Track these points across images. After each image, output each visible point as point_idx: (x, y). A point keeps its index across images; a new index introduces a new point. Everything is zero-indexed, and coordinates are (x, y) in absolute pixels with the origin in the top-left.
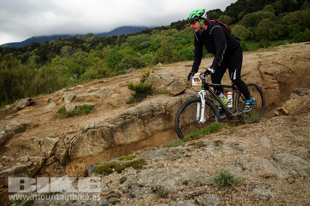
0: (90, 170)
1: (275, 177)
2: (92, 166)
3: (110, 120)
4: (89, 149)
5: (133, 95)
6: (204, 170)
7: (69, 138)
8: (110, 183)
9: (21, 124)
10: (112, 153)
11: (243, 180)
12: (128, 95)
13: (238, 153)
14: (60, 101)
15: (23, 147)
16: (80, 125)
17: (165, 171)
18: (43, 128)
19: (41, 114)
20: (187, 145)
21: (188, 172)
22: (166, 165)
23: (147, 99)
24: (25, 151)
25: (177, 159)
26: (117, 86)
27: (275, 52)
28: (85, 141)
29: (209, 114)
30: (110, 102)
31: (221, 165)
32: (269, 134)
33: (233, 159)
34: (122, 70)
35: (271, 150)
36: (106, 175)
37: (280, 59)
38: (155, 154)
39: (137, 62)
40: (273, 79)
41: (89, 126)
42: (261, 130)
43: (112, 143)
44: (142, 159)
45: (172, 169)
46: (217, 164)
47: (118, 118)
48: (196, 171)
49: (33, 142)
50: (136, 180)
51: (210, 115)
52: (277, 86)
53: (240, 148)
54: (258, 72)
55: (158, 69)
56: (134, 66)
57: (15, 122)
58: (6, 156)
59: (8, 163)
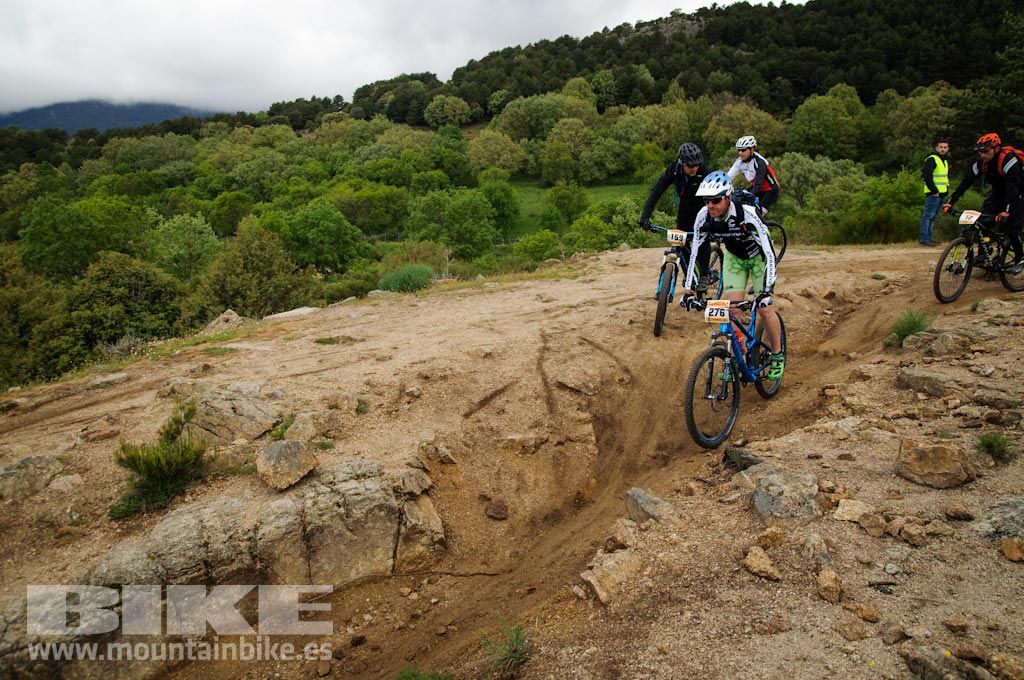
5: (135, 485)
23: (188, 498)
26: (78, 429)
29: (391, 554)
30: (45, 514)
34: (90, 308)
39: (148, 281)
40: (580, 408)
51: (394, 557)
52: (590, 434)
54: (540, 380)
55: (223, 352)
56: (136, 295)
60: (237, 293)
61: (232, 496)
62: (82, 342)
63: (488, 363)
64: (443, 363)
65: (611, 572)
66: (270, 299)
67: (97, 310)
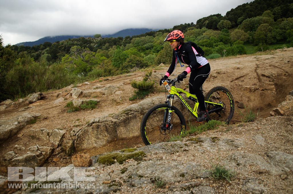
0: (94, 160)
1: (268, 173)
2: (96, 156)
3: (114, 115)
4: (93, 141)
5: (136, 93)
6: (200, 163)
7: (75, 131)
8: (112, 173)
9: (32, 117)
10: (115, 146)
11: (237, 175)
12: (131, 92)
13: (234, 149)
14: (68, 96)
15: (33, 137)
16: (85, 119)
17: (164, 164)
18: (52, 121)
19: (51, 108)
20: (185, 140)
21: (185, 165)
22: (165, 158)
23: (149, 96)
24: (35, 141)
25: (175, 153)
27: (273, 55)
28: (90, 134)
30: (114, 98)
31: (217, 160)
32: (264, 132)
33: (228, 155)
34: (126, 69)
35: (265, 148)
36: (108, 165)
37: (277, 62)
38: (155, 147)
39: (141, 62)
40: (270, 81)
41: (94, 120)
42: (256, 128)
43: (115, 137)
44: (142, 152)
45: (170, 162)
46: (213, 159)
47: (122, 113)
48: (193, 165)
49: (43, 133)
50: (137, 171)
52: (273, 88)
53: (235, 144)
54: (256, 74)
55: (160, 69)
56: (138, 66)
57: (27, 115)
58: (18, 145)
59: (20, 151)
63: (238, 70)
64: (224, 70)
65: (285, 106)
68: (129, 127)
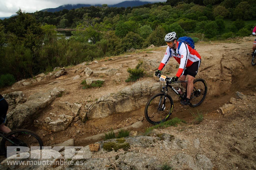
0: (101, 146)
2: (102, 142)
4: (100, 114)
5: (130, 76)
6: (159, 158)
7: (88, 106)
8: (111, 158)
9: (59, 92)
10: (114, 118)
12: (127, 75)
13: (180, 149)
14: (83, 74)
15: (61, 108)
16: (95, 96)
17: (139, 156)
18: (72, 95)
19: (71, 84)
21: (150, 158)
22: (140, 151)
23: (140, 80)
24: (62, 110)
25: (147, 147)
26: (121, 65)
28: (98, 109)
29: (178, 97)
30: (115, 79)
31: (168, 157)
32: (201, 137)
34: (126, 43)
35: (197, 151)
36: (109, 152)
37: (239, 54)
38: (136, 140)
39: (137, 38)
40: (229, 73)
41: (100, 99)
42: (199, 132)
43: (114, 111)
44: (128, 144)
45: (143, 155)
46: (166, 156)
47: (119, 95)
48: (154, 159)
49: (67, 106)
50: (124, 159)
52: (230, 79)
53: (182, 146)
54: (220, 66)
55: (150, 52)
56: (135, 41)
57: (56, 90)
58: (52, 112)
59: (53, 117)
60: (155, 41)
61: (148, 81)
62: (124, 50)
63: (208, 60)
65: (227, 108)
66: (161, 43)
67: (127, 43)
68: (124, 105)
